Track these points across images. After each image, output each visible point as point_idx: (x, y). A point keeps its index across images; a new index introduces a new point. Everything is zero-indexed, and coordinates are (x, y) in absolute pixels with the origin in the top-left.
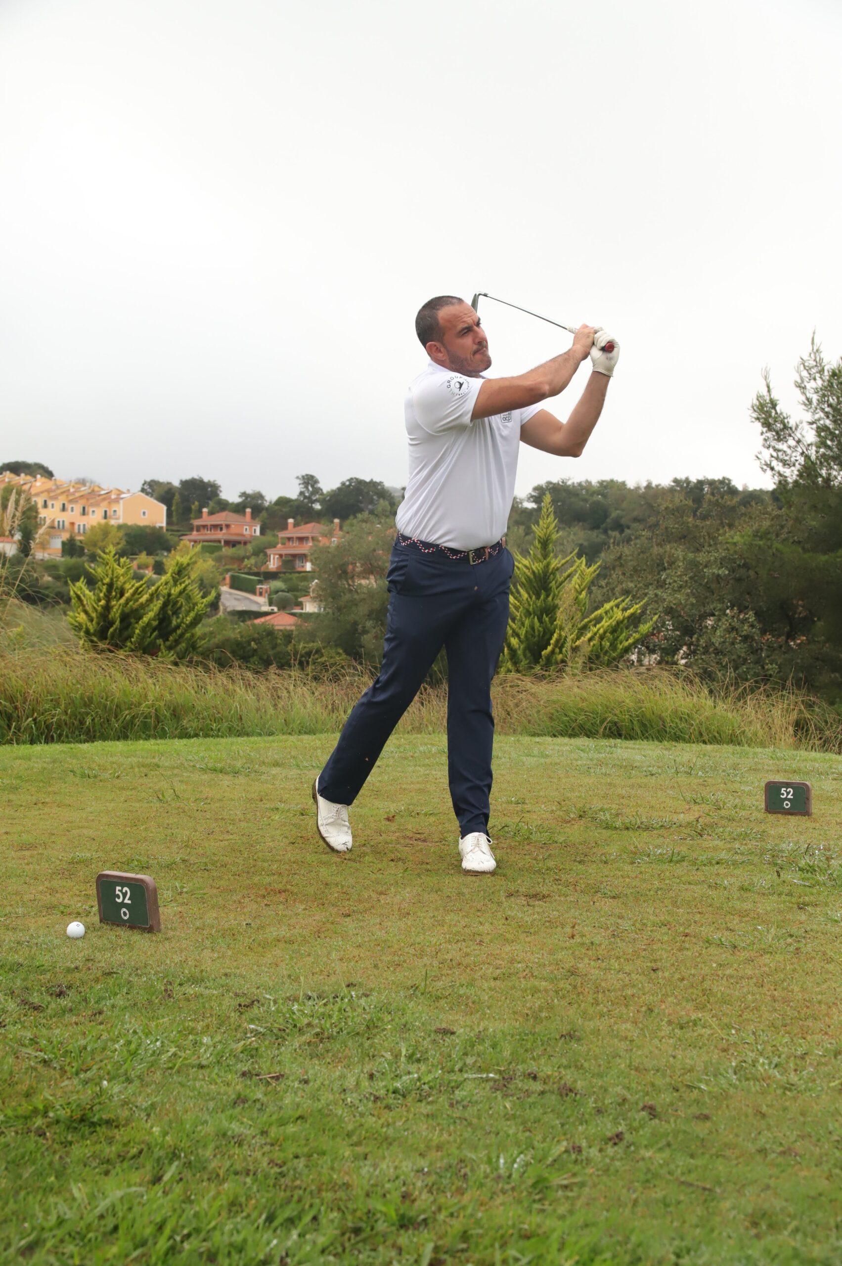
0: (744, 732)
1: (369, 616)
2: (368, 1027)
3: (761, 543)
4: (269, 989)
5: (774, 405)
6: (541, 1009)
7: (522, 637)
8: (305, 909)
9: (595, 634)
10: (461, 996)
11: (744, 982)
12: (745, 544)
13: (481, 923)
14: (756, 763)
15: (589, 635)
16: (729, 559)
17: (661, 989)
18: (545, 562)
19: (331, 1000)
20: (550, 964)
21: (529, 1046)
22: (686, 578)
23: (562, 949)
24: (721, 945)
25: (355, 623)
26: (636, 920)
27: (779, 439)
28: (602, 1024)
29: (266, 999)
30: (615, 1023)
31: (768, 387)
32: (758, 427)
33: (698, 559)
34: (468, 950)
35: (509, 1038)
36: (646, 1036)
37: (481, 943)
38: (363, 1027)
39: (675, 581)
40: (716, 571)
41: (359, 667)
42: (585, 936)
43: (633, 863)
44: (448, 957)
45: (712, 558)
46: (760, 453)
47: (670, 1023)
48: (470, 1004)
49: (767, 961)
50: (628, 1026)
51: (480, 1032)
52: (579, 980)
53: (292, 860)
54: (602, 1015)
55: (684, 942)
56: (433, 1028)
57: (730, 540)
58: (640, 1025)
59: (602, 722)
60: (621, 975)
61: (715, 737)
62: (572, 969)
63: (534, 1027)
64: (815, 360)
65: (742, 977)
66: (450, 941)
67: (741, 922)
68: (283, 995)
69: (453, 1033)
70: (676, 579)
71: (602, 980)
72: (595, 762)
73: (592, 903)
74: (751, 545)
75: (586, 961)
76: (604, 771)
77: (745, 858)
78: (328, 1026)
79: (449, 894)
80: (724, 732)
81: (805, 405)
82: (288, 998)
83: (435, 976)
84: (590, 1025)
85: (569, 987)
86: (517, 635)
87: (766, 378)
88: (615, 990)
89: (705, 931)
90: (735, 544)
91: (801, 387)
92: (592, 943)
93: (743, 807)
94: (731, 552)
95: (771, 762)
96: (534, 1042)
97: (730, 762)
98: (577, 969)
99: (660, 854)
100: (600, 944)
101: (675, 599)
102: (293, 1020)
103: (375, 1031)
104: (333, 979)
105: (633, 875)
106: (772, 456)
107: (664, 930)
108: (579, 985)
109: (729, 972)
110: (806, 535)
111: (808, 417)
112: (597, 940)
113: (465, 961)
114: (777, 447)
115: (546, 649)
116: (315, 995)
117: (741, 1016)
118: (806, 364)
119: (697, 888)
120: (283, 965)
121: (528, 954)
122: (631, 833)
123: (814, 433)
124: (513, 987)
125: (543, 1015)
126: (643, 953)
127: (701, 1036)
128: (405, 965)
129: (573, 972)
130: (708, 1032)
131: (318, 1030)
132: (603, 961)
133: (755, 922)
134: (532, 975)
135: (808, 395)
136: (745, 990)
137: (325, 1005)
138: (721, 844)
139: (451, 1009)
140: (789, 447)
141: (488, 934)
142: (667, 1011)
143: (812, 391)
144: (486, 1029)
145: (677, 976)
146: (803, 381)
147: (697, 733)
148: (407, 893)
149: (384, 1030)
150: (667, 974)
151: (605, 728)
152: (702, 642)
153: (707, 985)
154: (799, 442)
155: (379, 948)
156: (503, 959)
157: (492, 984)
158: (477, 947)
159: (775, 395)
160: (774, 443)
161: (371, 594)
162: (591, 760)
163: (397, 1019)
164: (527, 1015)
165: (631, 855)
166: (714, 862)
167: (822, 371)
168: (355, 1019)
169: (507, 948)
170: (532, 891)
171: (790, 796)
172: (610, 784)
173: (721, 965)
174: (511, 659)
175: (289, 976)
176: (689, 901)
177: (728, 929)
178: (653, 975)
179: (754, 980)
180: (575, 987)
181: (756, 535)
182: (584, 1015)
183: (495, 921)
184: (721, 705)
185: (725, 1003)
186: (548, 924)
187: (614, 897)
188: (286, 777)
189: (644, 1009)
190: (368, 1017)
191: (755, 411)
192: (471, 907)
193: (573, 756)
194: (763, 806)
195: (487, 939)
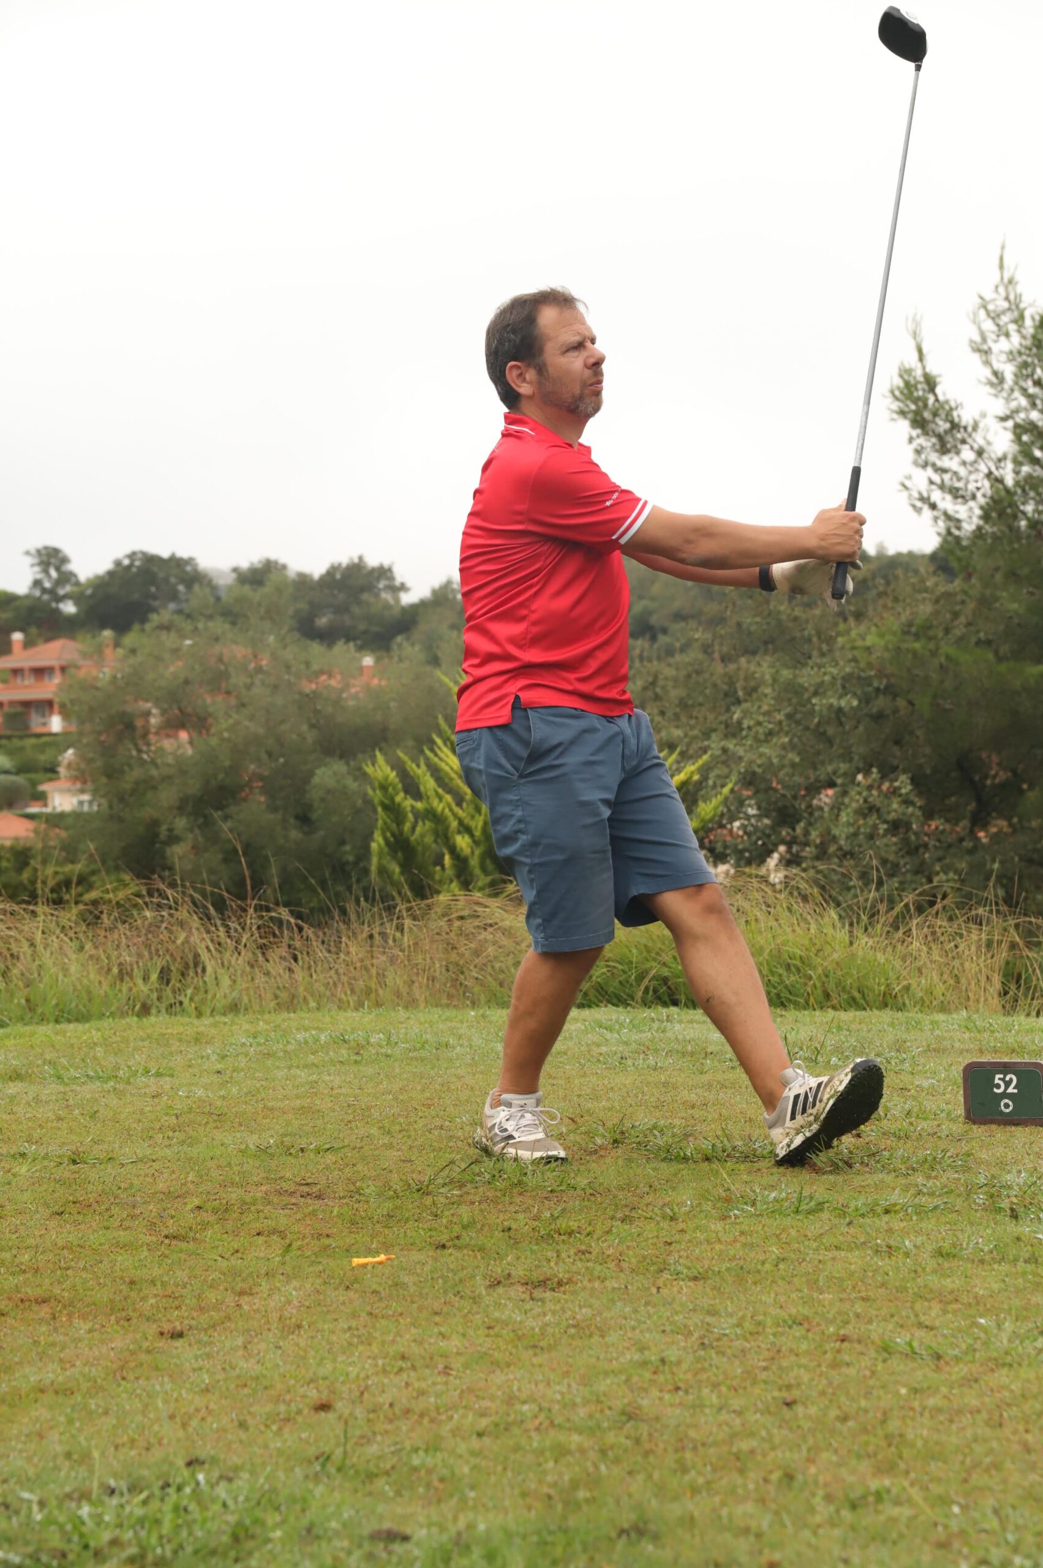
0: (907, 988)
1: (181, 808)
2: (236, 1539)
3: (917, 646)
4: (26, 1482)
5: (931, 383)
6: (575, 1485)
7: (478, 833)
8: (90, 1331)
10: (415, 1469)
11: (966, 1419)
12: (886, 649)
13: (443, 1336)
14: (940, 1039)
16: (859, 678)
17: (804, 1438)
19: (157, 1492)
20: (586, 1402)
21: (559, 1551)
22: (780, 717)
23: (606, 1374)
24: (911, 1354)
25: (155, 823)
26: (743, 1318)
27: (944, 449)
28: (698, 1507)
29: (22, 1500)
30: (723, 1504)
31: (920, 351)
32: (904, 427)
33: (800, 680)
34: (424, 1385)
35: (518, 1541)
36: (784, 1526)
37: (447, 1370)
38: (225, 1539)
39: (759, 723)
40: (834, 701)
41: (169, 892)
42: (647, 1348)
43: (724, 1218)
44: (384, 1399)
45: (827, 678)
46: (909, 477)
47: (829, 1498)
48: (436, 1483)
49: (1005, 1380)
50: (749, 1507)
51: (459, 1534)
52: (644, 1429)
53: (60, 1243)
54: (695, 1490)
55: (839, 1351)
56: (366, 1531)
57: (859, 643)
58: (773, 1506)
59: (641, 977)
60: (724, 1416)
61: (854, 999)
62: (628, 1409)
63: (564, 1518)
64: (1007, 299)
65: (960, 1412)
66: (384, 1371)
67: (945, 1312)
68: (58, 1491)
69: (405, 1538)
70: (761, 718)
71: (688, 1426)
72: (634, 1046)
73: (654, 1290)
74: (898, 650)
75: (655, 1393)
76: (651, 1061)
77: (937, 1201)
78: (154, 1540)
79: (374, 1287)
80: (872, 990)
81: (992, 384)
82: (69, 1496)
83: (362, 1437)
84: (675, 1510)
85: (629, 1443)
86: (465, 829)
87: (915, 335)
88: (715, 1444)
89: (876, 1331)
90: (868, 650)
91: (983, 351)
92: (663, 1361)
93: (923, 1115)
94: (862, 665)
95: (967, 1035)
96: (569, 1544)
97: (889, 1038)
98: (639, 1408)
99: (776, 1200)
100: (679, 1363)
101: (761, 755)
102: (82, 1536)
103: (251, 1544)
104: (157, 1454)
105: (729, 1238)
106: (931, 482)
107: (798, 1331)
108: (645, 1436)
109: (931, 1402)
110: (1001, 627)
111: (999, 407)
112: (672, 1355)
113: (419, 1405)
114: (939, 463)
116: (123, 1485)
117: (965, 1481)
118: (991, 307)
119: (855, 1256)
120: (54, 1436)
121: (541, 1386)
122: (715, 1165)
123: (1009, 436)
124: (517, 1448)
125: (582, 1494)
126: (763, 1375)
127: (894, 1520)
128: (300, 1419)
129: (630, 1415)
130: (905, 1512)
131: (133, 1550)
132: (687, 1392)
133: (972, 1312)
134: (552, 1423)
135: (996, 366)
136: (969, 1433)
137: (145, 1502)
138: (889, 1178)
139: (398, 1493)
140: (964, 463)
141: (458, 1354)
142: (821, 1479)
143: (1003, 357)
144: (471, 1526)
145: (834, 1413)
146: (984, 339)
147: (819, 991)
148: (293, 1291)
149: (268, 1540)
150: (813, 1410)
151: (647, 989)
152: (815, 835)
153: (893, 1425)
154: (980, 453)
155: (246, 1391)
156: (493, 1398)
157: (475, 1443)
158: (440, 1379)
159: (932, 368)
160: (934, 457)
161: (182, 768)
162: (626, 1043)
163: (292, 1518)
164: (550, 1497)
165: (719, 1205)
166: (879, 1210)
167: (1019, 320)
168: (209, 1525)
169: (499, 1378)
170: (536, 1276)
171: (1010, 1090)
172: (666, 1084)
173: (916, 1391)
174: (458, 876)
175: (68, 1455)
176: (841, 1279)
177: (920, 1325)
178: (787, 1413)
179: (984, 1415)
180: (637, 1441)
181: (907, 630)
182: (660, 1490)
183: (471, 1332)
184: (864, 941)
185: (933, 1458)
186: (572, 1331)
187: (695, 1279)
188: (37, 1100)
189: (775, 1476)
190: (232, 1519)
191: (897, 399)
192: (420, 1309)
193: (591, 1037)
194: (961, 1111)
195: (457, 1364)
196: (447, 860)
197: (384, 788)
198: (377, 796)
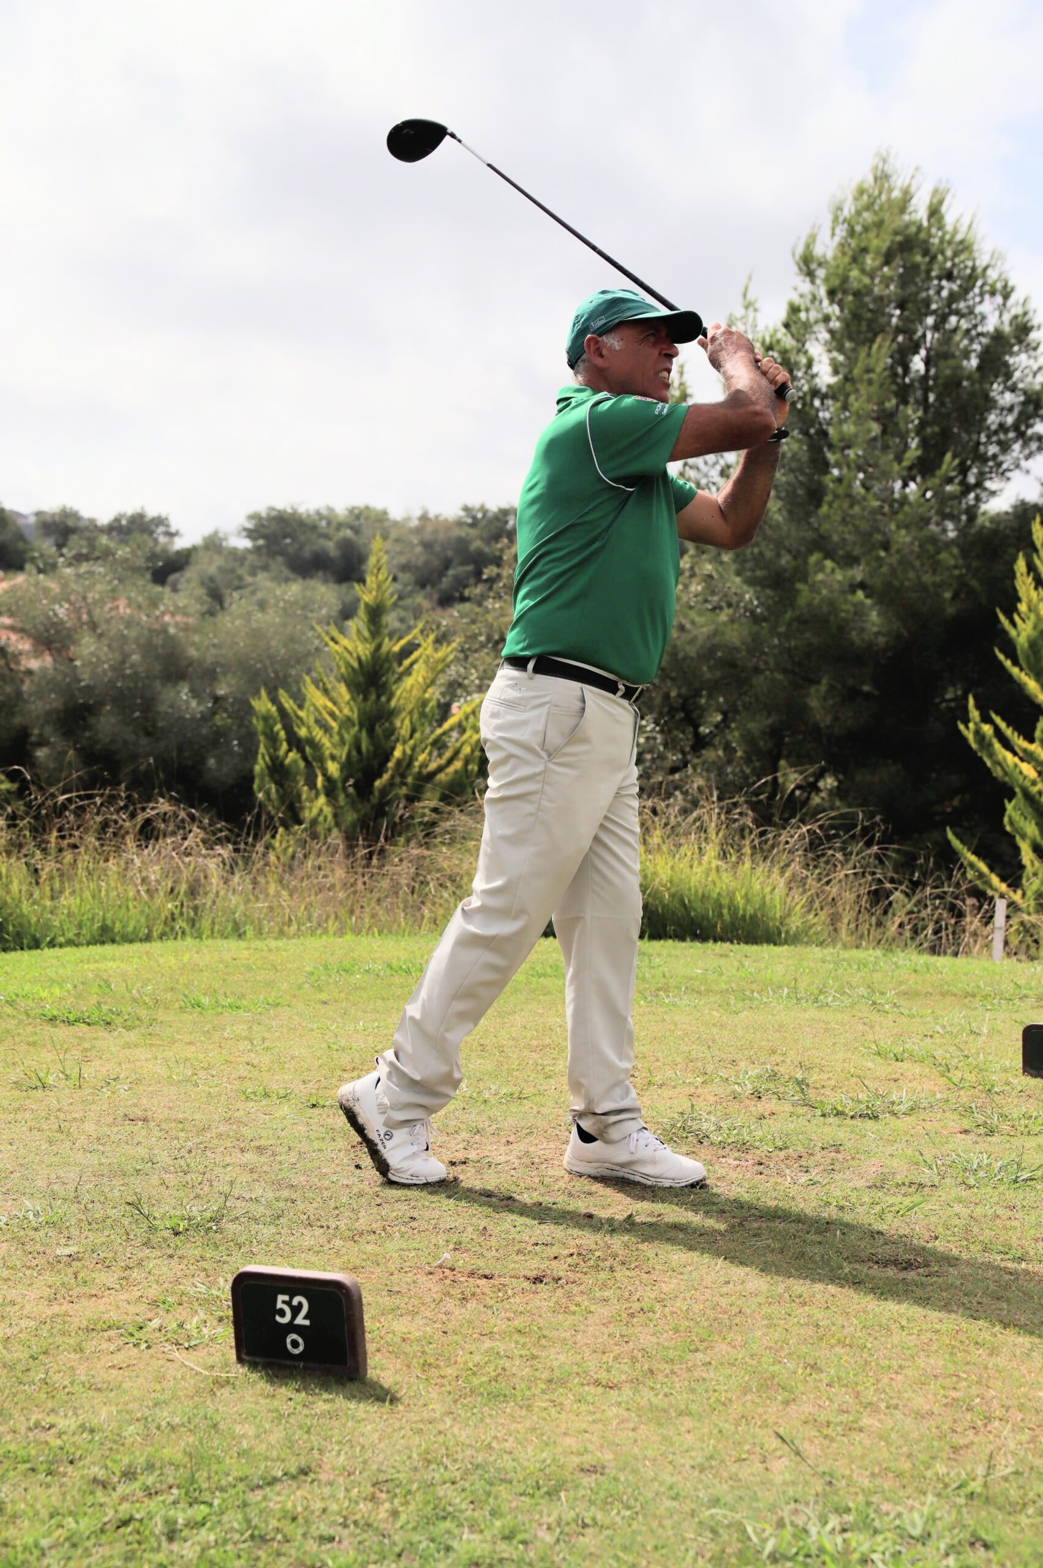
9: (457, 753)
15: (448, 754)
18: (377, 641)
115: (380, 776)
194: (1019, 1064)
196: (320, 780)
197: (266, 718)
198: (259, 725)
